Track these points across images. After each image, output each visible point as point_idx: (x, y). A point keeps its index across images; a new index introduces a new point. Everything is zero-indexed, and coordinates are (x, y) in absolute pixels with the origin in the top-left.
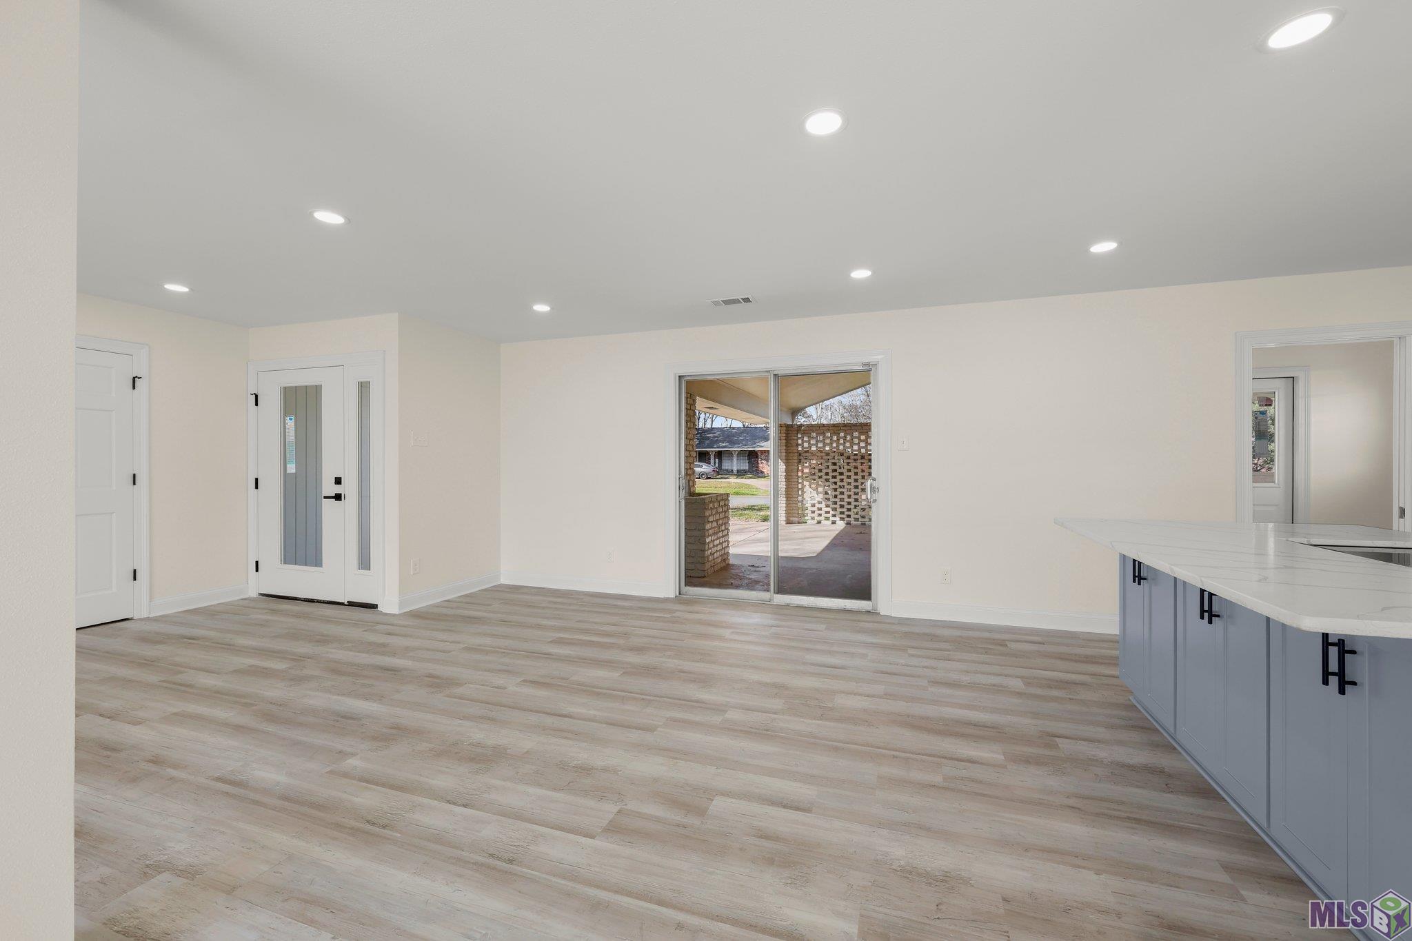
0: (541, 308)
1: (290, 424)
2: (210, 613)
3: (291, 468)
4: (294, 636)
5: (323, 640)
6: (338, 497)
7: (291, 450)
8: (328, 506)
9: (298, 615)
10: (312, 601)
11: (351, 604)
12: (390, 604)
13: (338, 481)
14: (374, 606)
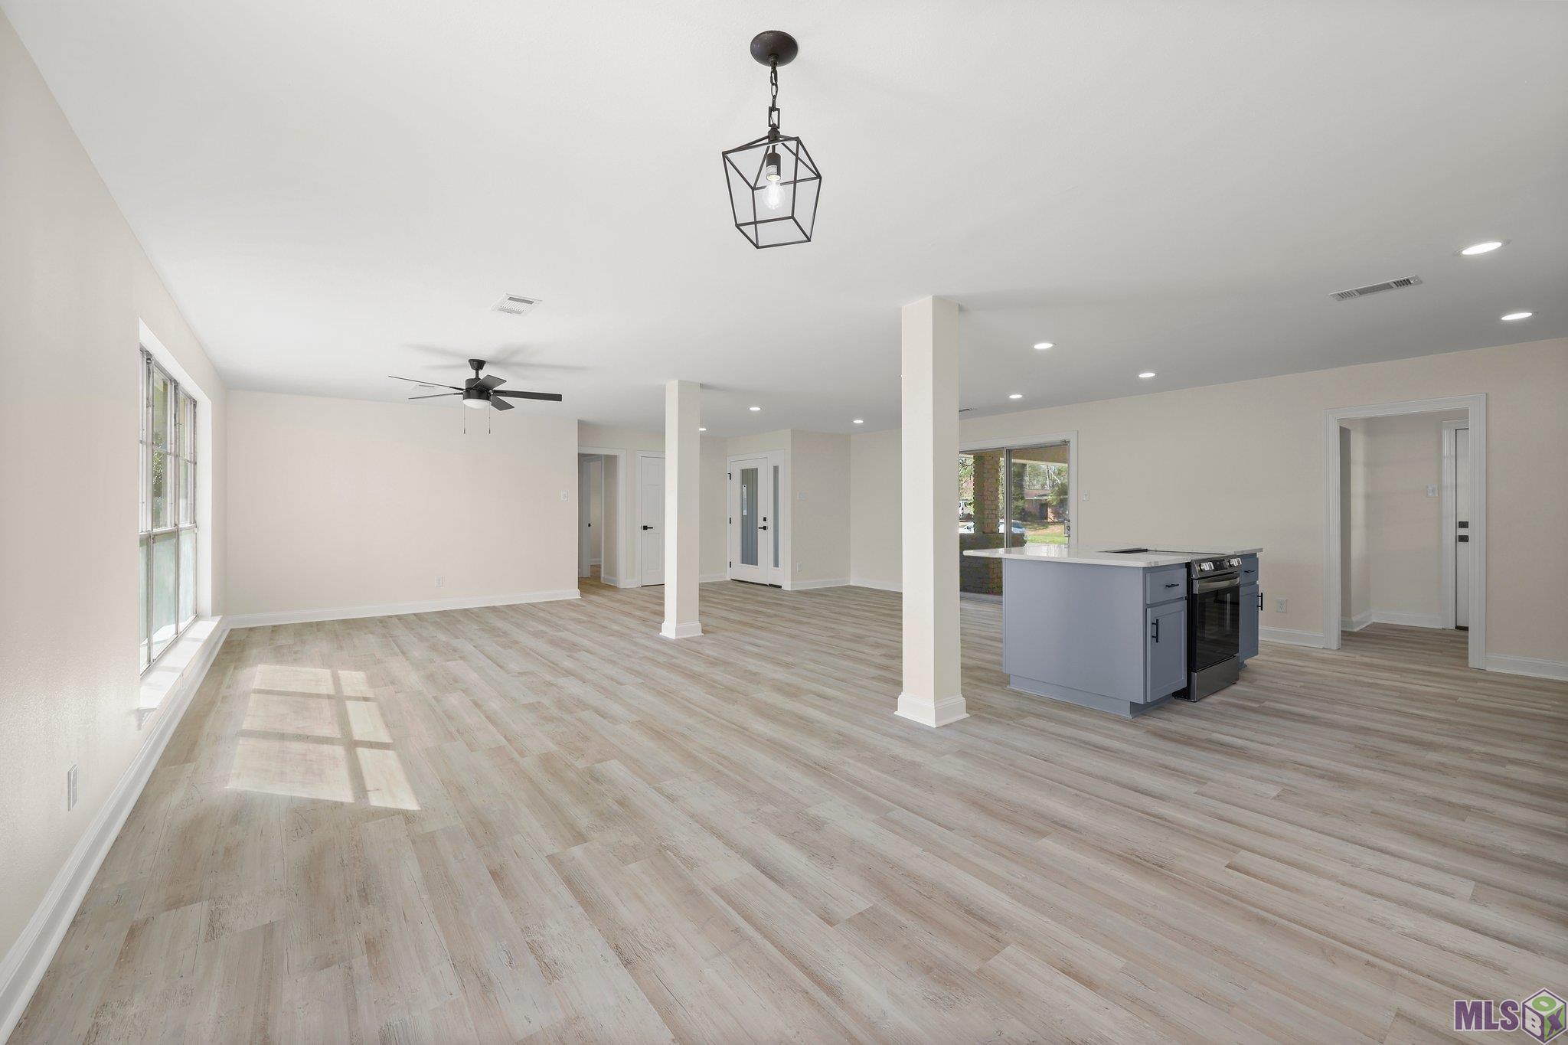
0: (858, 422)
1: (745, 489)
2: (713, 584)
3: (745, 513)
4: (746, 593)
5: (757, 595)
6: (765, 528)
7: (745, 502)
8: (760, 531)
9: (747, 587)
10: (753, 583)
11: (771, 585)
12: (787, 586)
13: (765, 519)
14: (780, 587)
